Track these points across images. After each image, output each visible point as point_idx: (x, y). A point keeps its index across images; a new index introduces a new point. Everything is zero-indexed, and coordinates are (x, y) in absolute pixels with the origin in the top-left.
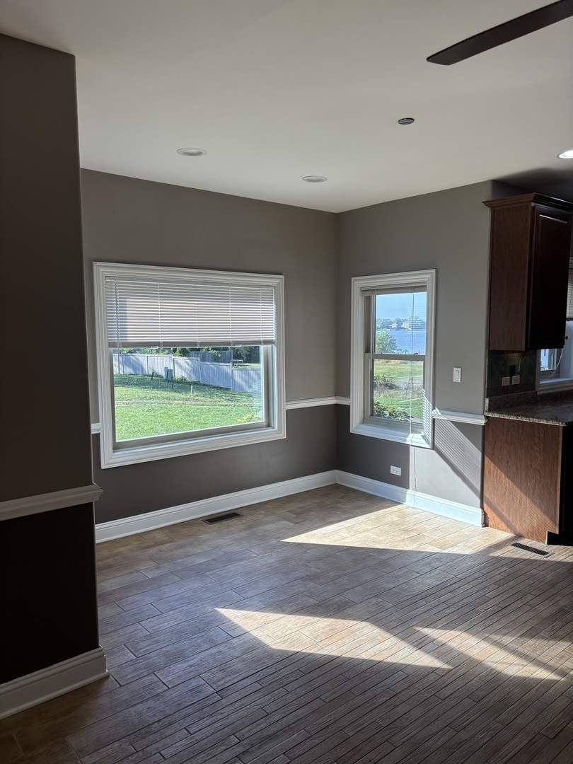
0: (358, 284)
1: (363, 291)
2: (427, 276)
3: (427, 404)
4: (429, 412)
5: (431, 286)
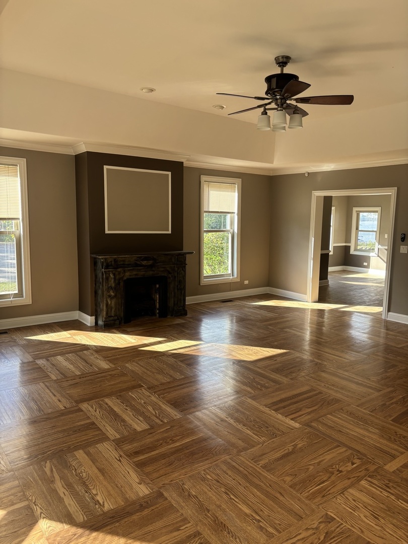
0: (355, 209)
1: (357, 211)
2: (379, 209)
3: (377, 244)
4: (377, 246)
5: (380, 212)
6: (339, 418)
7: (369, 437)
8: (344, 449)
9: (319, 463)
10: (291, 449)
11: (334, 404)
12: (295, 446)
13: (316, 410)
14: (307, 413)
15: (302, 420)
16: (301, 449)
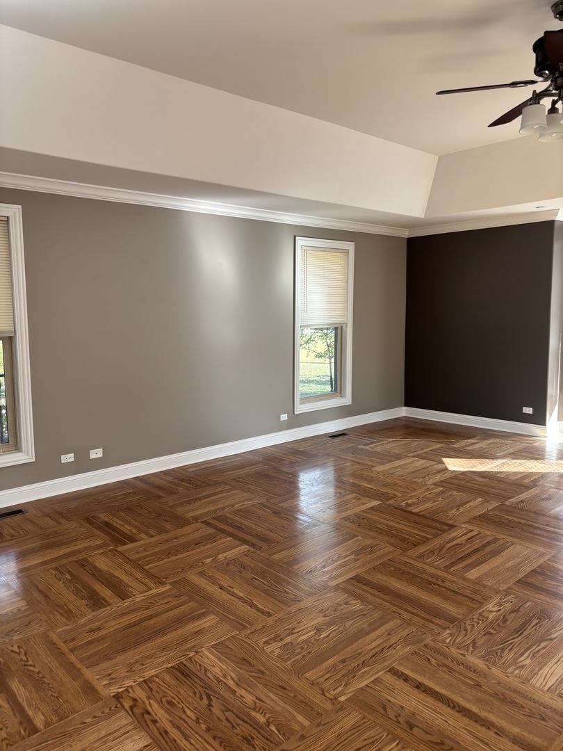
6: (418, 535)
7: (389, 520)
8: (413, 511)
9: (434, 502)
10: (461, 508)
11: (425, 552)
12: (458, 510)
13: (448, 543)
14: (458, 538)
15: (460, 531)
16: (452, 508)
